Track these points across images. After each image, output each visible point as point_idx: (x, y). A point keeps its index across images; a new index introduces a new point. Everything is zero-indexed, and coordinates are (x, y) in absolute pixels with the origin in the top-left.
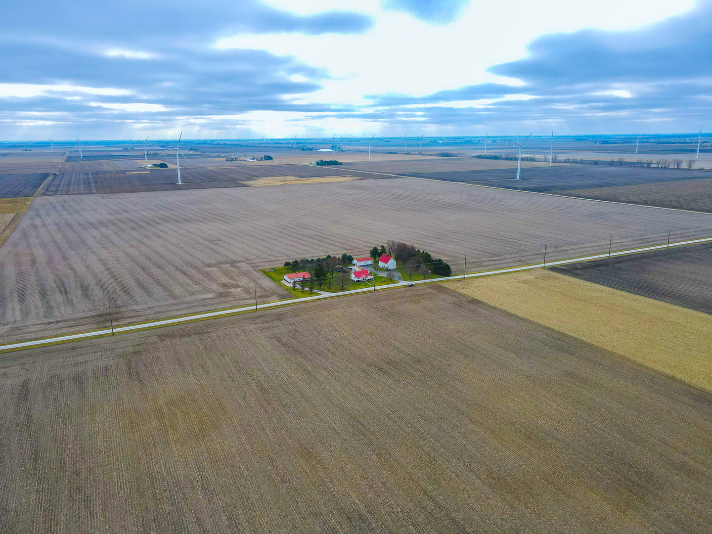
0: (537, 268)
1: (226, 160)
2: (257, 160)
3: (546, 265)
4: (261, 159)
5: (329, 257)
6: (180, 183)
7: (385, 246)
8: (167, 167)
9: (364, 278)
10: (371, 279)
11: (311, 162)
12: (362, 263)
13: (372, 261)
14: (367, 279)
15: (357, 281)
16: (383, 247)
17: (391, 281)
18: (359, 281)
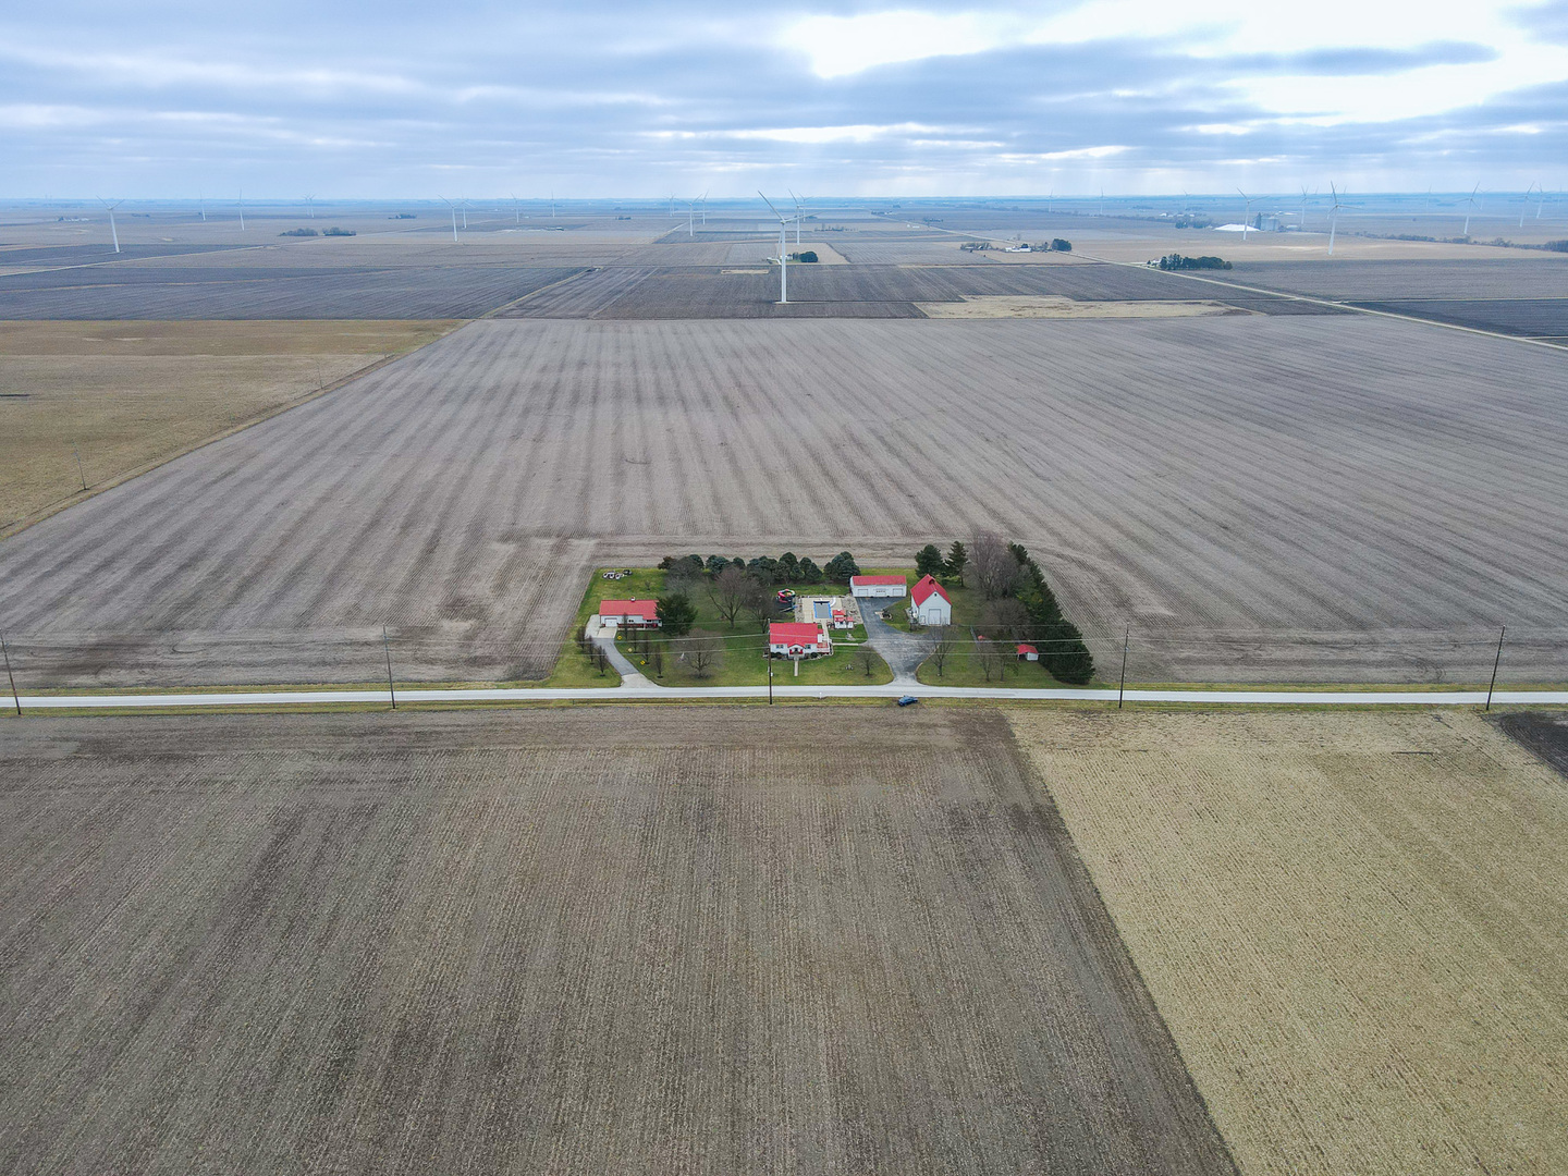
0: (1447, 707)
1: (963, 248)
2: (1032, 250)
3: (1500, 697)
4: (1044, 248)
5: (789, 558)
6: (784, 300)
7: (969, 551)
8: (816, 260)
9: (796, 649)
10: (822, 654)
11: (1149, 263)
12: (871, 591)
13: (905, 588)
14: (806, 651)
15: (774, 655)
16: (958, 547)
17: (868, 675)
18: (778, 655)
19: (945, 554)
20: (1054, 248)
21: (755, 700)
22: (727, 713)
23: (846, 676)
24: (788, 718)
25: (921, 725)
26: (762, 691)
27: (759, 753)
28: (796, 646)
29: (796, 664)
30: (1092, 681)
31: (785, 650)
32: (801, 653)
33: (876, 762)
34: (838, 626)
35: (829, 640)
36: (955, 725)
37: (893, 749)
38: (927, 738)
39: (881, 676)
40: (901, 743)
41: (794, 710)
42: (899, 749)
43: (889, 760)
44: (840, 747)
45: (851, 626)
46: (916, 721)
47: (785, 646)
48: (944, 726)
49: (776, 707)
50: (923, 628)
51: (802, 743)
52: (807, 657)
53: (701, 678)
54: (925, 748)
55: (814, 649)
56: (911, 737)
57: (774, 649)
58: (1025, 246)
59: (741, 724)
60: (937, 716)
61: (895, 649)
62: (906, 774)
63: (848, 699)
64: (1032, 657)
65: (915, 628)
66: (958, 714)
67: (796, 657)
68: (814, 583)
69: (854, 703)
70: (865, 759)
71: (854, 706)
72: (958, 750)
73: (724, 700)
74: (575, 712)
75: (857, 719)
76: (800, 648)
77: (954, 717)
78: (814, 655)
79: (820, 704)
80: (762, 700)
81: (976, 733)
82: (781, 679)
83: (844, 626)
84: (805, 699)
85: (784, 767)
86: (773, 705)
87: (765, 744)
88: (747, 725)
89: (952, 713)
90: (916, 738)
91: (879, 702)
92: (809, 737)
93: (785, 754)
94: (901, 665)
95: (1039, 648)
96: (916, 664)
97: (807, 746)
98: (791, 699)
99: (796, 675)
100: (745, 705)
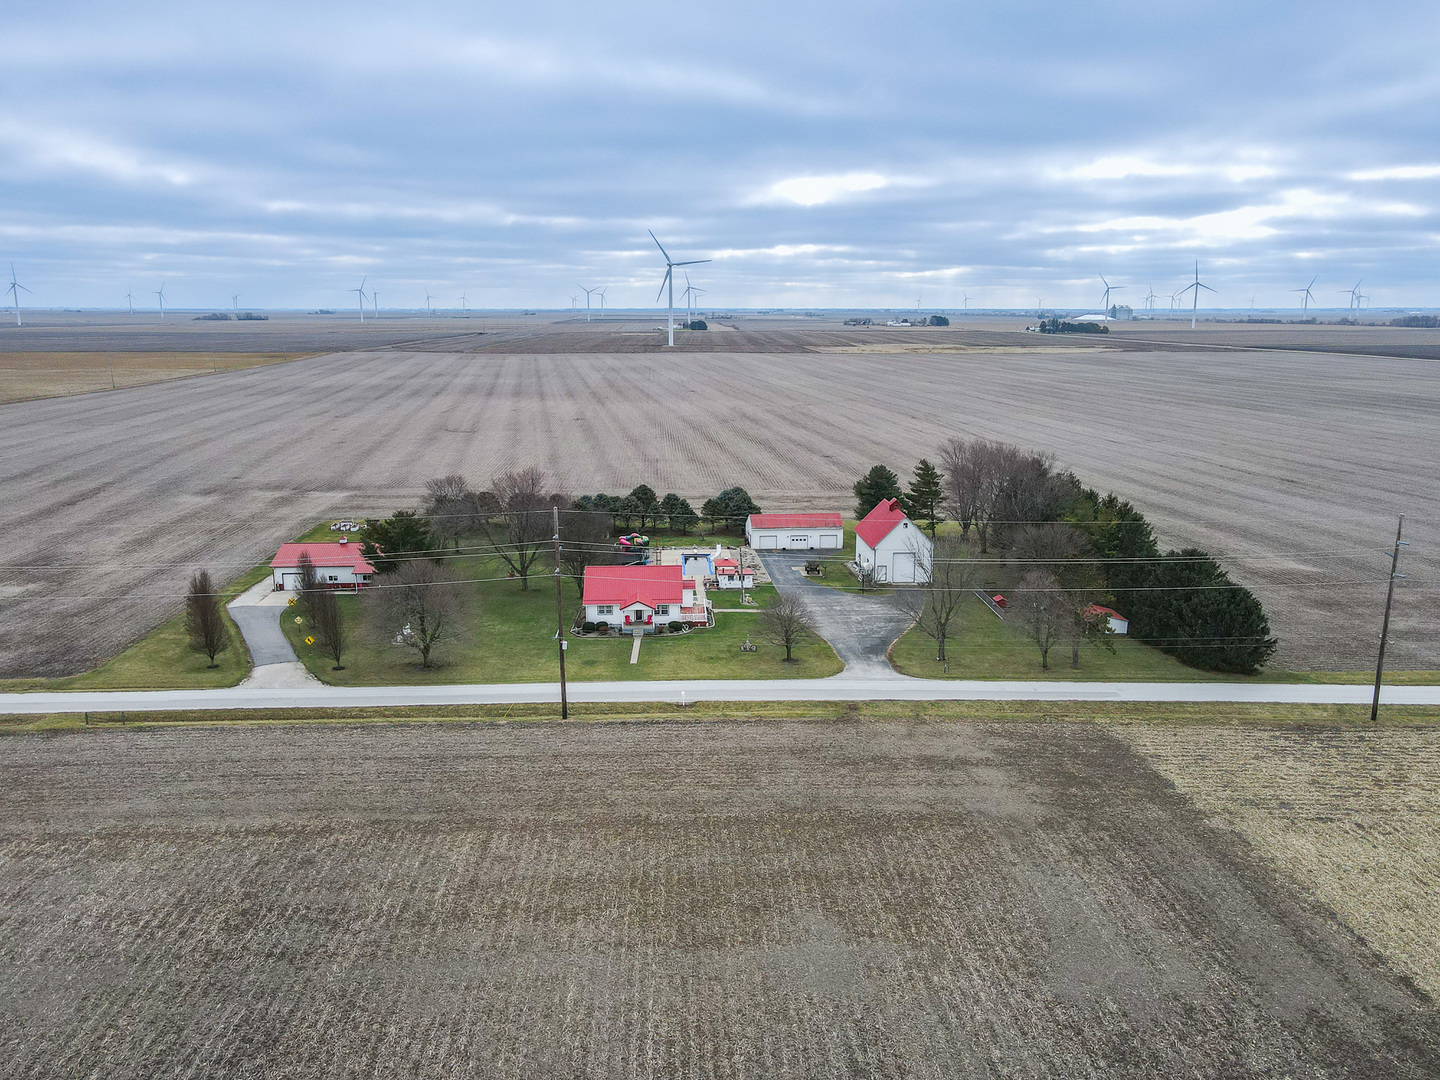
1: (845, 323)
2: (912, 325)
4: (923, 324)
5: (644, 493)
6: (672, 343)
8: (705, 328)
9: (639, 614)
10: (691, 625)
11: (1028, 328)
12: (783, 539)
13: (840, 534)
14: (658, 620)
15: (590, 628)
16: (926, 472)
17: (789, 659)
18: (602, 628)
19: (905, 482)
20: (932, 324)
21: (533, 709)
22: (450, 738)
23: (745, 662)
24: (601, 749)
25: (927, 761)
26: (546, 692)
27: (500, 844)
28: (638, 607)
29: (637, 643)
30: (1270, 664)
31: (616, 618)
32: (649, 623)
33: (831, 864)
34: (724, 583)
35: (705, 602)
36: (1010, 759)
37: (874, 826)
38: (955, 794)
39: (815, 663)
40: (889, 808)
41: (619, 733)
42: (888, 824)
43: (865, 858)
44: (728, 823)
45: (748, 583)
46: (912, 751)
47: (616, 609)
48: (987, 763)
49: (574, 725)
50: (885, 586)
51: (627, 811)
52: (660, 630)
53: (428, 669)
54: (957, 820)
55: (675, 614)
56: (910, 792)
57: (593, 615)
58: (906, 321)
59: (477, 765)
60: (960, 741)
61: (838, 618)
62: (925, 902)
63: (745, 706)
64: (1118, 625)
65: (868, 586)
66: (1010, 735)
67: (639, 630)
68: (685, 534)
69: (760, 715)
70: (800, 855)
71: (759, 721)
72: (1047, 824)
73: (457, 710)
74: (86, 741)
75: (769, 750)
76: (647, 612)
77: (1003, 742)
78: (675, 627)
79: (681, 716)
80: (550, 709)
81: (1071, 779)
82: (600, 670)
83: (736, 584)
84: (648, 707)
85: (562, 885)
86: (571, 719)
87: (525, 815)
88: (492, 766)
89: (992, 733)
90: (925, 792)
91: (819, 711)
92: (645, 795)
93: (574, 844)
94: (853, 642)
95: (1123, 608)
96: (884, 642)
97: (637, 821)
98: (614, 708)
99: (634, 660)
100: (502, 721)
